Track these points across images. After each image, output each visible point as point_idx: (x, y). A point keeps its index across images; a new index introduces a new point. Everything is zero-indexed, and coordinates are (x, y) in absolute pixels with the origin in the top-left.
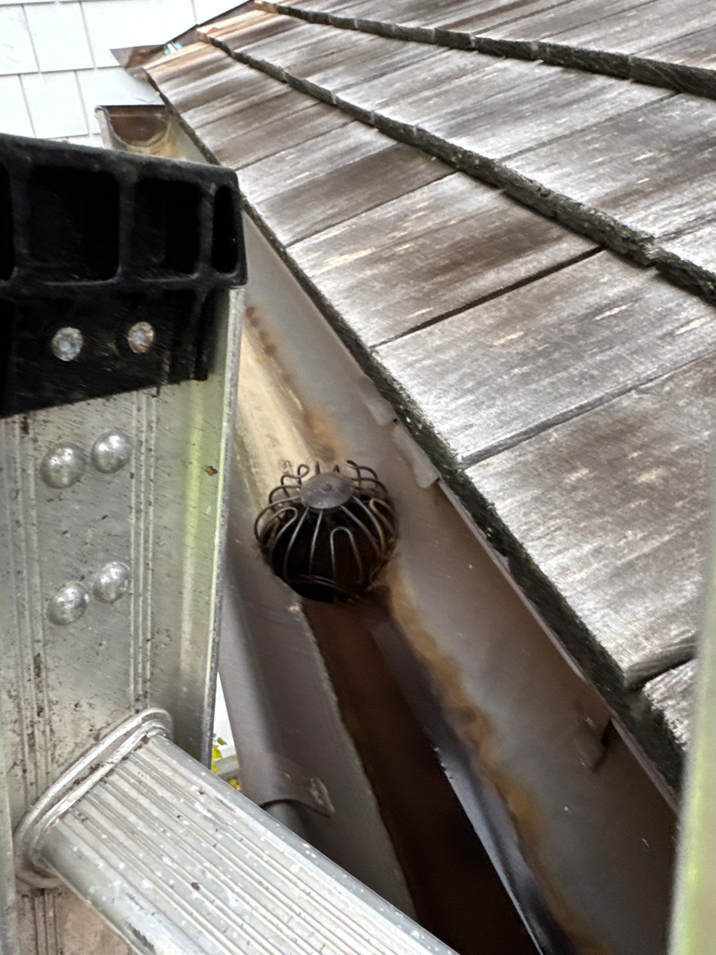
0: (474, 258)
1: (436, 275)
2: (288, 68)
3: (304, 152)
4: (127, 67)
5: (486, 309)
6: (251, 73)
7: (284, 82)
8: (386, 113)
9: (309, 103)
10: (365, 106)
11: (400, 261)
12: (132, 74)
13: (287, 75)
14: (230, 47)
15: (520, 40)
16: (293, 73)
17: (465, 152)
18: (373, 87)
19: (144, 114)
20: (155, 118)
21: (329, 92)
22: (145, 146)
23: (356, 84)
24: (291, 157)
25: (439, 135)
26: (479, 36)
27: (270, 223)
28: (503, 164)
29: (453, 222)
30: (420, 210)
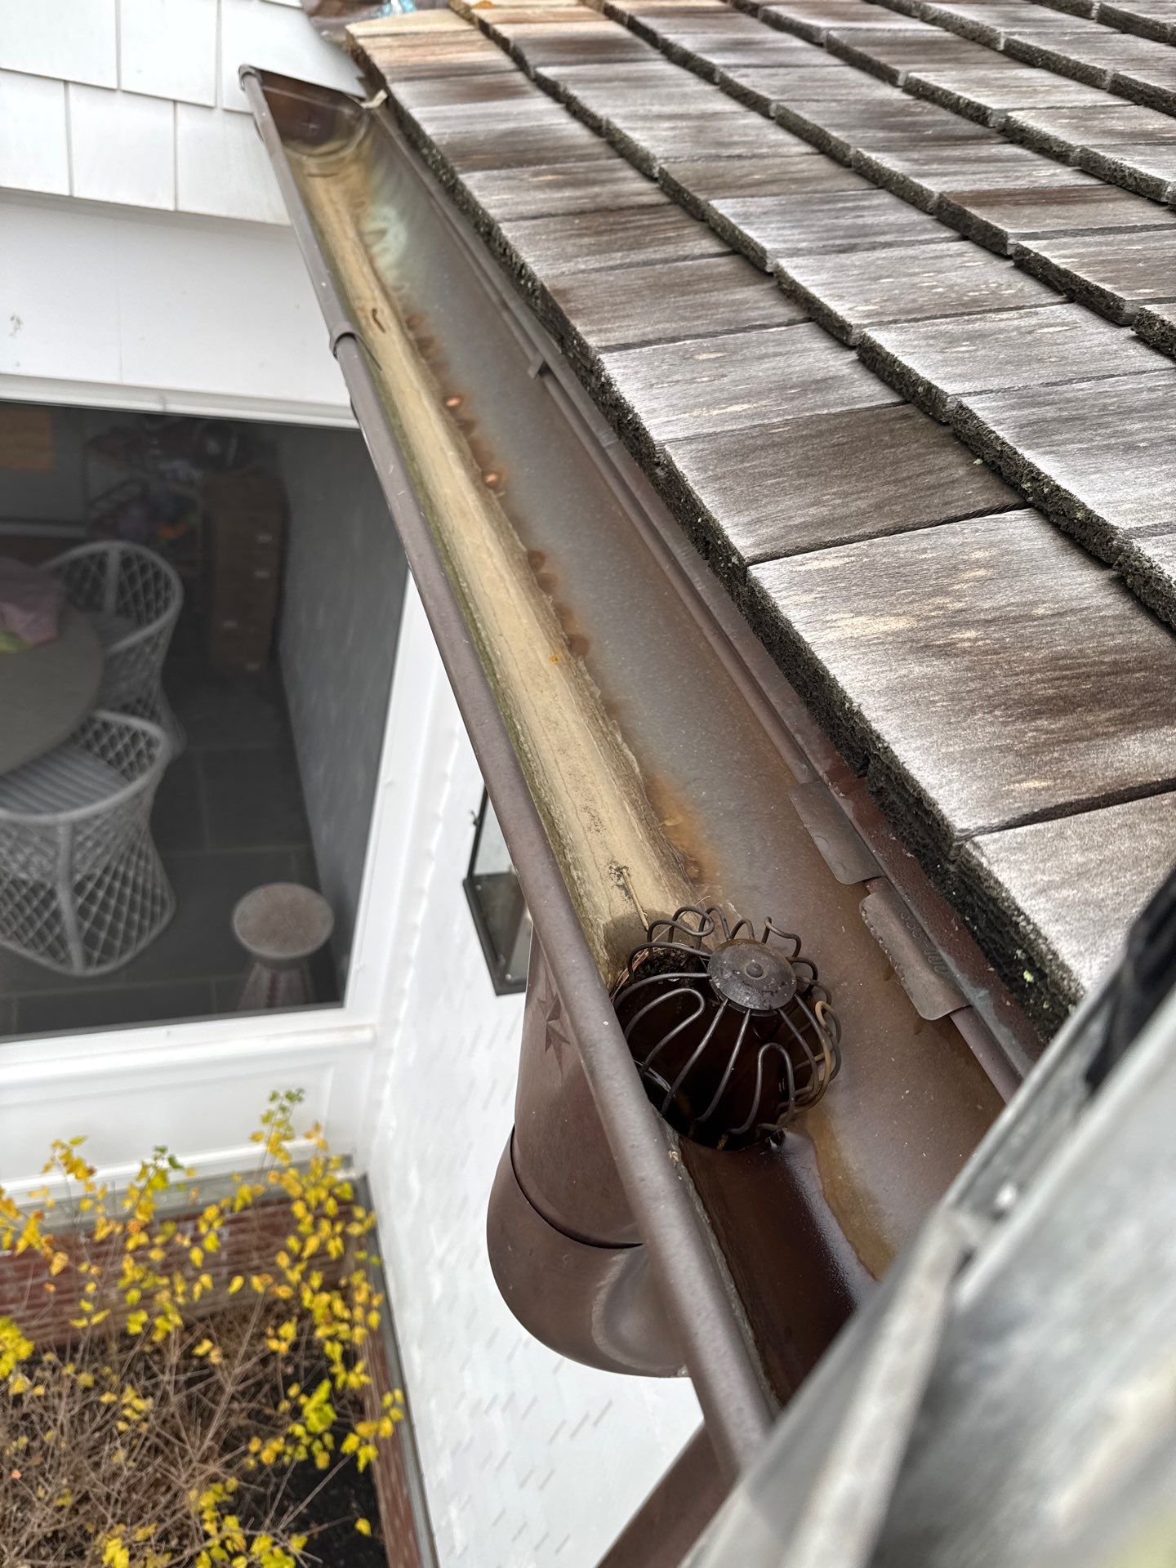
0: (1095, 700)
1: (1039, 714)
2: (666, 159)
3: (730, 357)
4: (313, 13)
5: (1141, 811)
6: (575, 131)
7: (651, 178)
8: (887, 340)
9: (709, 245)
10: (841, 309)
11: (966, 661)
12: (319, 29)
13: (662, 171)
14: (530, 58)
15: (1107, 287)
16: (678, 173)
17: (1058, 488)
18: (842, 268)
19: (320, 102)
20: (342, 113)
21: (764, 251)
22: (310, 156)
23: (810, 252)
24: (705, 356)
25: (1004, 434)
26: (1025, 244)
27: (709, 499)
28: (1137, 543)
29: (1040, 611)
30: (978, 564)
